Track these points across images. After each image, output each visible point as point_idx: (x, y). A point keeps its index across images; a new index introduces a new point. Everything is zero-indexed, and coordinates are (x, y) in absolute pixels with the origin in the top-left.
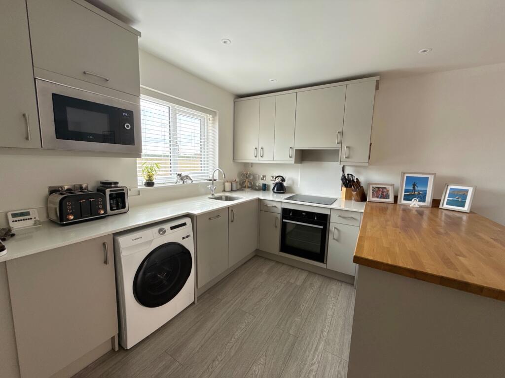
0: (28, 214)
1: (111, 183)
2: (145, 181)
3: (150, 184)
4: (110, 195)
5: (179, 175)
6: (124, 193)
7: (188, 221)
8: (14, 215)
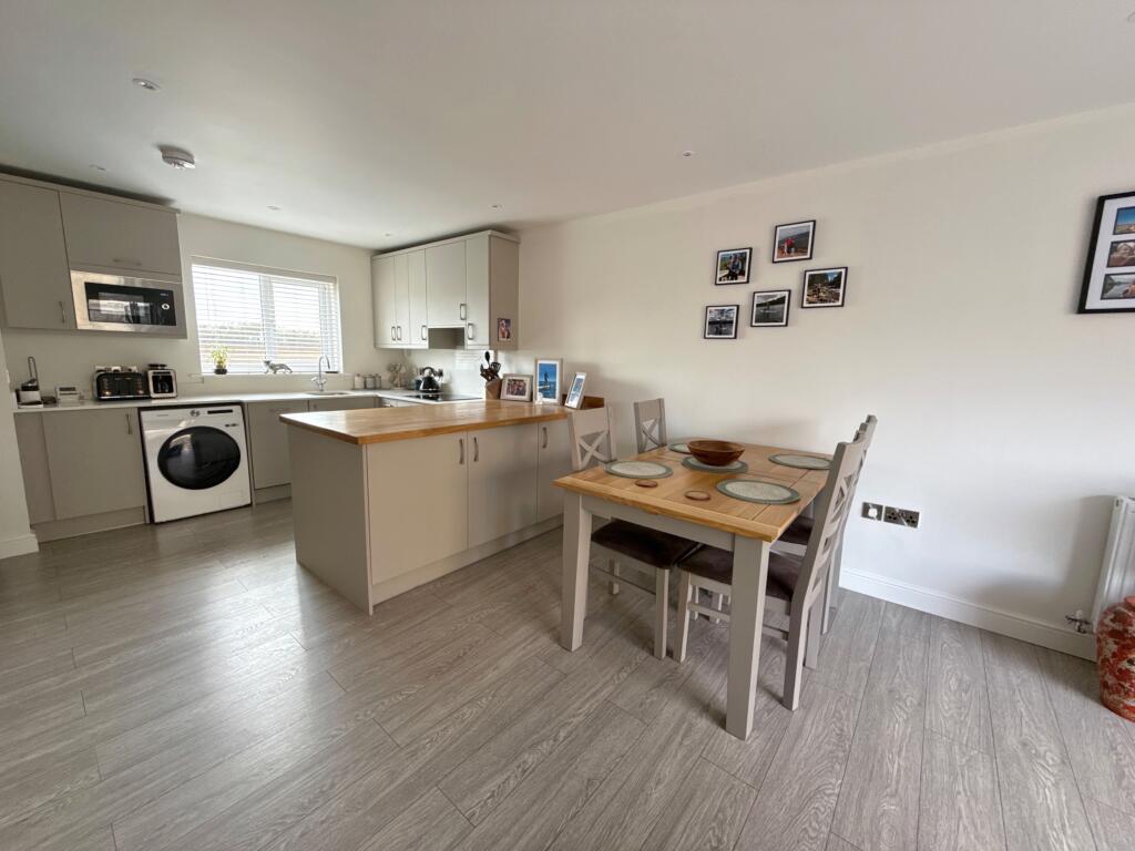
0: (74, 389)
1: (157, 366)
2: (215, 368)
3: (221, 371)
4: (154, 377)
5: (268, 363)
6: (171, 377)
7: (237, 409)
8: (62, 389)
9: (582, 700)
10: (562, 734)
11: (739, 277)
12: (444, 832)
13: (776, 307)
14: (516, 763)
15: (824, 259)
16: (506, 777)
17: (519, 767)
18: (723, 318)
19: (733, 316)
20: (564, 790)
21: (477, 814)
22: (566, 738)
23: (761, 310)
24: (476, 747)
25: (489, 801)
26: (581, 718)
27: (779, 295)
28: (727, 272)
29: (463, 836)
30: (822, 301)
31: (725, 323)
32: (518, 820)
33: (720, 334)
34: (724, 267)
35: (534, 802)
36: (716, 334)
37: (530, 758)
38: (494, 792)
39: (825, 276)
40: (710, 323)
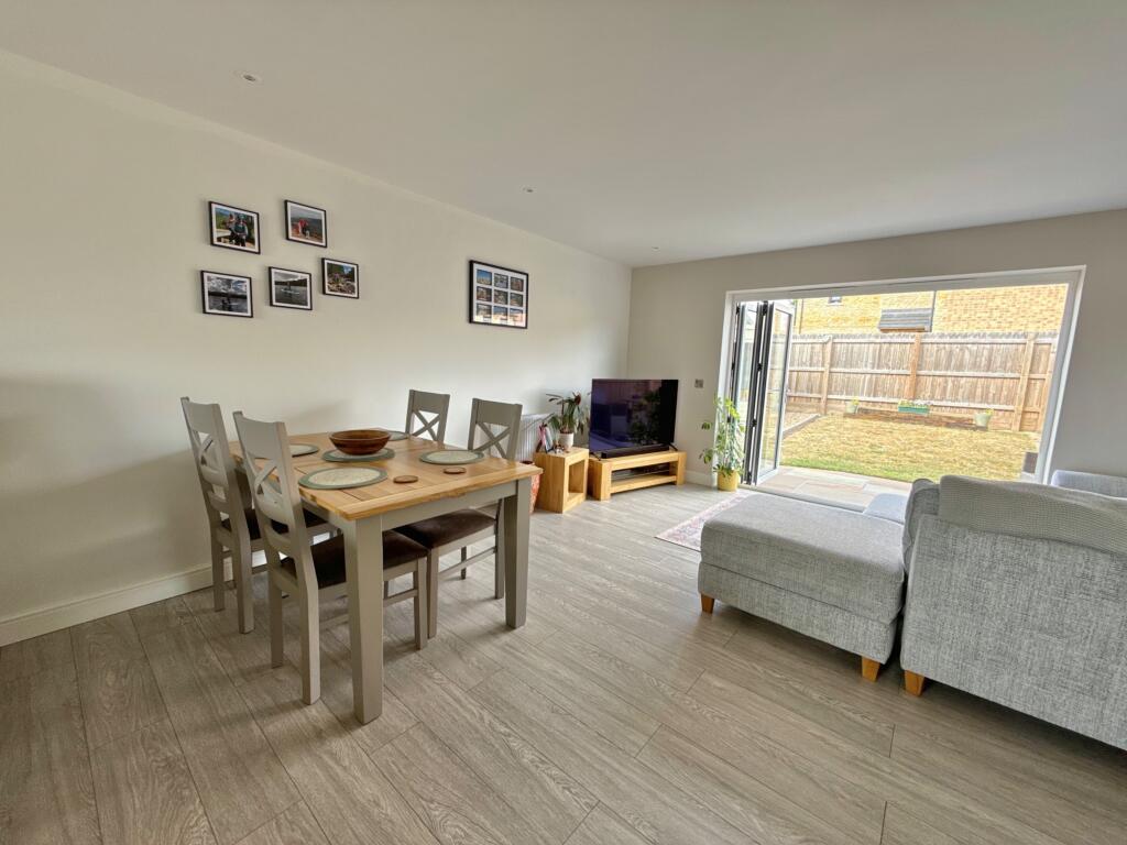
9: (461, 710)
10: (503, 729)
11: (247, 244)
12: (607, 830)
13: (298, 288)
14: (533, 769)
15: (339, 250)
16: (548, 779)
17: (537, 767)
18: (232, 290)
19: (246, 289)
20: (562, 729)
21: (588, 801)
22: (507, 726)
23: (282, 289)
24: (509, 811)
25: (573, 791)
26: (485, 714)
27: (300, 277)
28: (228, 233)
29: (608, 811)
30: (342, 291)
31: (235, 297)
32: (590, 765)
33: (230, 309)
34: (223, 225)
35: (572, 752)
36: (224, 309)
37: (528, 757)
38: (564, 788)
39: (341, 268)
40: (210, 294)
